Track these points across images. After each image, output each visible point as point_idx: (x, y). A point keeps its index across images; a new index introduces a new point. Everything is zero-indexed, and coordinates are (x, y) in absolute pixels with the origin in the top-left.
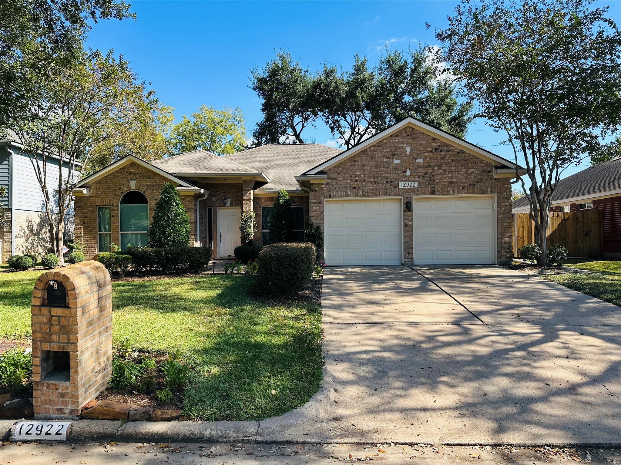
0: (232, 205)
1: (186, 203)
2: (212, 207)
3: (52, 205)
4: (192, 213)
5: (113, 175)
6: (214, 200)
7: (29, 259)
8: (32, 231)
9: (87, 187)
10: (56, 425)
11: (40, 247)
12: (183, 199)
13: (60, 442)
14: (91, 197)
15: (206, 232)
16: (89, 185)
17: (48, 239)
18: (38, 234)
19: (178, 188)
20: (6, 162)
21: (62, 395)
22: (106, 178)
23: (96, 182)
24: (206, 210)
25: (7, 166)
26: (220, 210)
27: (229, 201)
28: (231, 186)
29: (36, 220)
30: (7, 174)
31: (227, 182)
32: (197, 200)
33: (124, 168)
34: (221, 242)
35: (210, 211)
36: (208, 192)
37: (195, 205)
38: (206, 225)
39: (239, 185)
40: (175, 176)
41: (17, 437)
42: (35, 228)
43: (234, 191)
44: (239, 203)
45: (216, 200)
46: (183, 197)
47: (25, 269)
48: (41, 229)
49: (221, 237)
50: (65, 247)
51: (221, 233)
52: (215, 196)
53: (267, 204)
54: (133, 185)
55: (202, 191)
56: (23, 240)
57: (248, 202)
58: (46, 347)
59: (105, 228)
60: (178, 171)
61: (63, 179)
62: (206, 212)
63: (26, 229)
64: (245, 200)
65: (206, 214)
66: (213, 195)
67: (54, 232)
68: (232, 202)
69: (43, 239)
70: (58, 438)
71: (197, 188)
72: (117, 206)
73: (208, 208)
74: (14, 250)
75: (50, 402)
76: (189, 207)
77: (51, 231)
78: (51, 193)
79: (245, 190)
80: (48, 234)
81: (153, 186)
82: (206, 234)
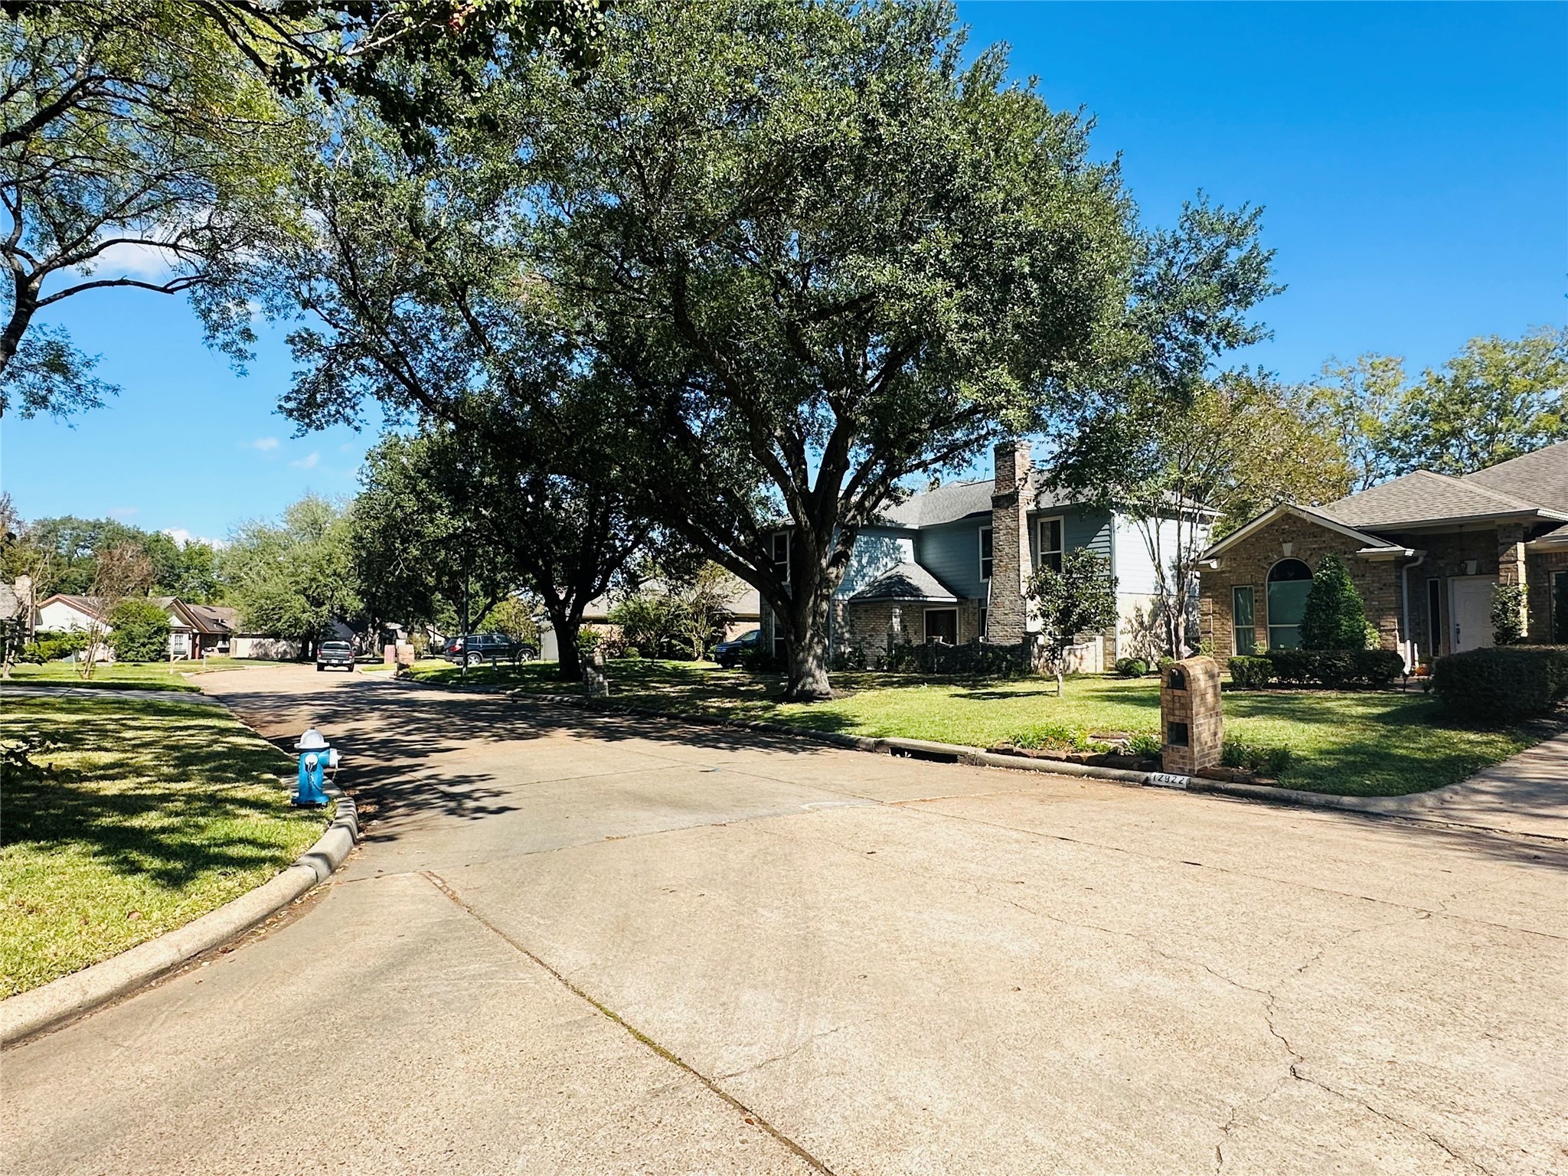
0: (1479, 572)
1: (1380, 575)
2: (1438, 577)
3: (1171, 584)
5: (1257, 536)
6: (1440, 566)
7: (1141, 662)
8: (1141, 624)
9: (1217, 558)
10: (1179, 778)
11: (1153, 648)
13: (1182, 789)
14: (1223, 572)
15: (1427, 623)
16: (1217, 555)
17: (1164, 636)
18: (1151, 627)
19: (1364, 550)
20: (1107, 527)
21: (1183, 757)
22: (1245, 541)
23: (1230, 550)
24: (1424, 583)
25: (1107, 532)
26: (1456, 583)
27: (1472, 567)
28: (1477, 536)
29: (1147, 608)
30: (1108, 544)
31: (1464, 530)
32: (1401, 569)
33: (1272, 525)
34: (1459, 641)
35: (1434, 585)
36: (1424, 553)
37: (1400, 577)
38: (1426, 612)
39: (1489, 534)
40: (1359, 531)
41: (1152, 782)
42: (1146, 619)
43: (1479, 545)
44: (1491, 567)
45: (1444, 564)
46: (1374, 566)
47: (1137, 676)
48: (1155, 621)
49: (1458, 633)
50: (1187, 648)
51: (1458, 624)
52: (1441, 559)
54: (1288, 549)
55: (1410, 552)
56: (1130, 636)
57: (1510, 566)
58: (1171, 719)
59: (1246, 619)
60: (1365, 521)
61: (1183, 545)
62: (1426, 587)
63: (1134, 622)
64: (1503, 563)
65: (1425, 590)
66: (1436, 557)
67: (1172, 627)
68: (1479, 566)
69: (1158, 637)
70: (1181, 786)
71: (1399, 548)
72: (1262, 585)
73: (1427, 580)
74: (1119, 651)
75: (1173, 762)
76: (1386, 581)
77: (1168, 624)
78: (1166, 565)
79: (1503, 544)
80: (1164, 629)
81: (1320, 549)
82: (1427, 628)
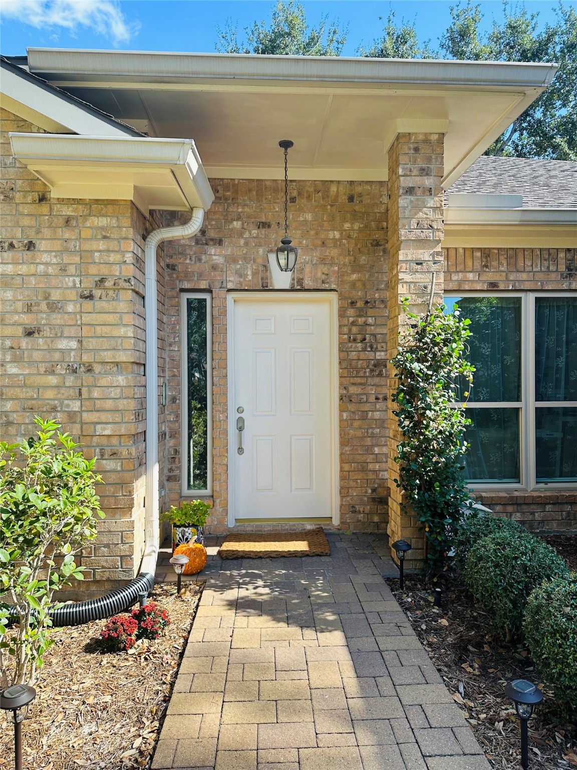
0: (298, 284)
1: (86, 247)
2: (209, 291)
4: (123, 306)
6: (218, 260)
12: (68, 221)
15: (179, 407)
24: (178, 305)
26: (244, 310)
32: (144, 238)
34: (240, 450)
35: (197, 310)
37: (139, 263)
38: (177, 377)
39: (334, 189)
43: (309, 217)
44: (330, 274)
45: (226, 257)
46: (68, 211)
49: (241, 429)
51: (240, 410)
52: (220, 242)
53: (460, 282)
62: (178, 312)
64: (410, 244)
65: (178, 322)
66: (212, 234)
68: (302, 271)
73: (186, 296)
76: (104, 271)
79: (410, 191)
